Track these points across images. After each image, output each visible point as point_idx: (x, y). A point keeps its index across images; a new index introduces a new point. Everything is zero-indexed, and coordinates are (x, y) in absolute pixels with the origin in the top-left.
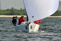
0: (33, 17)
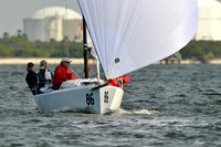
0: (117, 60)
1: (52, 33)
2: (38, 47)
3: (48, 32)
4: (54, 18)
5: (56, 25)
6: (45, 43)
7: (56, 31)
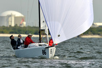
0: (59, 36)
1: (10, 22)
2: (4, 29)
3: (8, 22)
4: (10, 16)
5: (11, 19)
6: (7, 27)
7: (11, 21)
